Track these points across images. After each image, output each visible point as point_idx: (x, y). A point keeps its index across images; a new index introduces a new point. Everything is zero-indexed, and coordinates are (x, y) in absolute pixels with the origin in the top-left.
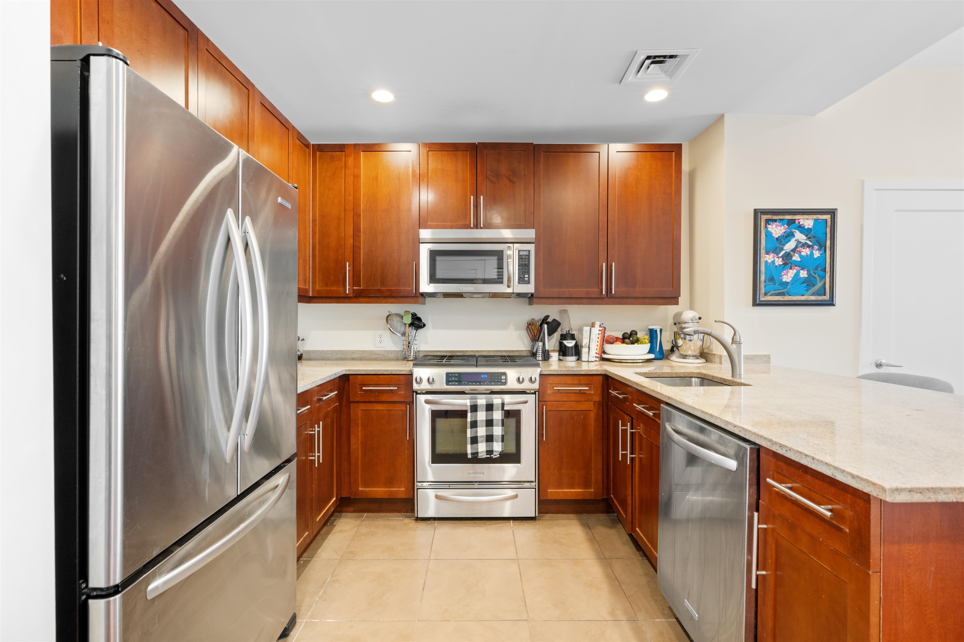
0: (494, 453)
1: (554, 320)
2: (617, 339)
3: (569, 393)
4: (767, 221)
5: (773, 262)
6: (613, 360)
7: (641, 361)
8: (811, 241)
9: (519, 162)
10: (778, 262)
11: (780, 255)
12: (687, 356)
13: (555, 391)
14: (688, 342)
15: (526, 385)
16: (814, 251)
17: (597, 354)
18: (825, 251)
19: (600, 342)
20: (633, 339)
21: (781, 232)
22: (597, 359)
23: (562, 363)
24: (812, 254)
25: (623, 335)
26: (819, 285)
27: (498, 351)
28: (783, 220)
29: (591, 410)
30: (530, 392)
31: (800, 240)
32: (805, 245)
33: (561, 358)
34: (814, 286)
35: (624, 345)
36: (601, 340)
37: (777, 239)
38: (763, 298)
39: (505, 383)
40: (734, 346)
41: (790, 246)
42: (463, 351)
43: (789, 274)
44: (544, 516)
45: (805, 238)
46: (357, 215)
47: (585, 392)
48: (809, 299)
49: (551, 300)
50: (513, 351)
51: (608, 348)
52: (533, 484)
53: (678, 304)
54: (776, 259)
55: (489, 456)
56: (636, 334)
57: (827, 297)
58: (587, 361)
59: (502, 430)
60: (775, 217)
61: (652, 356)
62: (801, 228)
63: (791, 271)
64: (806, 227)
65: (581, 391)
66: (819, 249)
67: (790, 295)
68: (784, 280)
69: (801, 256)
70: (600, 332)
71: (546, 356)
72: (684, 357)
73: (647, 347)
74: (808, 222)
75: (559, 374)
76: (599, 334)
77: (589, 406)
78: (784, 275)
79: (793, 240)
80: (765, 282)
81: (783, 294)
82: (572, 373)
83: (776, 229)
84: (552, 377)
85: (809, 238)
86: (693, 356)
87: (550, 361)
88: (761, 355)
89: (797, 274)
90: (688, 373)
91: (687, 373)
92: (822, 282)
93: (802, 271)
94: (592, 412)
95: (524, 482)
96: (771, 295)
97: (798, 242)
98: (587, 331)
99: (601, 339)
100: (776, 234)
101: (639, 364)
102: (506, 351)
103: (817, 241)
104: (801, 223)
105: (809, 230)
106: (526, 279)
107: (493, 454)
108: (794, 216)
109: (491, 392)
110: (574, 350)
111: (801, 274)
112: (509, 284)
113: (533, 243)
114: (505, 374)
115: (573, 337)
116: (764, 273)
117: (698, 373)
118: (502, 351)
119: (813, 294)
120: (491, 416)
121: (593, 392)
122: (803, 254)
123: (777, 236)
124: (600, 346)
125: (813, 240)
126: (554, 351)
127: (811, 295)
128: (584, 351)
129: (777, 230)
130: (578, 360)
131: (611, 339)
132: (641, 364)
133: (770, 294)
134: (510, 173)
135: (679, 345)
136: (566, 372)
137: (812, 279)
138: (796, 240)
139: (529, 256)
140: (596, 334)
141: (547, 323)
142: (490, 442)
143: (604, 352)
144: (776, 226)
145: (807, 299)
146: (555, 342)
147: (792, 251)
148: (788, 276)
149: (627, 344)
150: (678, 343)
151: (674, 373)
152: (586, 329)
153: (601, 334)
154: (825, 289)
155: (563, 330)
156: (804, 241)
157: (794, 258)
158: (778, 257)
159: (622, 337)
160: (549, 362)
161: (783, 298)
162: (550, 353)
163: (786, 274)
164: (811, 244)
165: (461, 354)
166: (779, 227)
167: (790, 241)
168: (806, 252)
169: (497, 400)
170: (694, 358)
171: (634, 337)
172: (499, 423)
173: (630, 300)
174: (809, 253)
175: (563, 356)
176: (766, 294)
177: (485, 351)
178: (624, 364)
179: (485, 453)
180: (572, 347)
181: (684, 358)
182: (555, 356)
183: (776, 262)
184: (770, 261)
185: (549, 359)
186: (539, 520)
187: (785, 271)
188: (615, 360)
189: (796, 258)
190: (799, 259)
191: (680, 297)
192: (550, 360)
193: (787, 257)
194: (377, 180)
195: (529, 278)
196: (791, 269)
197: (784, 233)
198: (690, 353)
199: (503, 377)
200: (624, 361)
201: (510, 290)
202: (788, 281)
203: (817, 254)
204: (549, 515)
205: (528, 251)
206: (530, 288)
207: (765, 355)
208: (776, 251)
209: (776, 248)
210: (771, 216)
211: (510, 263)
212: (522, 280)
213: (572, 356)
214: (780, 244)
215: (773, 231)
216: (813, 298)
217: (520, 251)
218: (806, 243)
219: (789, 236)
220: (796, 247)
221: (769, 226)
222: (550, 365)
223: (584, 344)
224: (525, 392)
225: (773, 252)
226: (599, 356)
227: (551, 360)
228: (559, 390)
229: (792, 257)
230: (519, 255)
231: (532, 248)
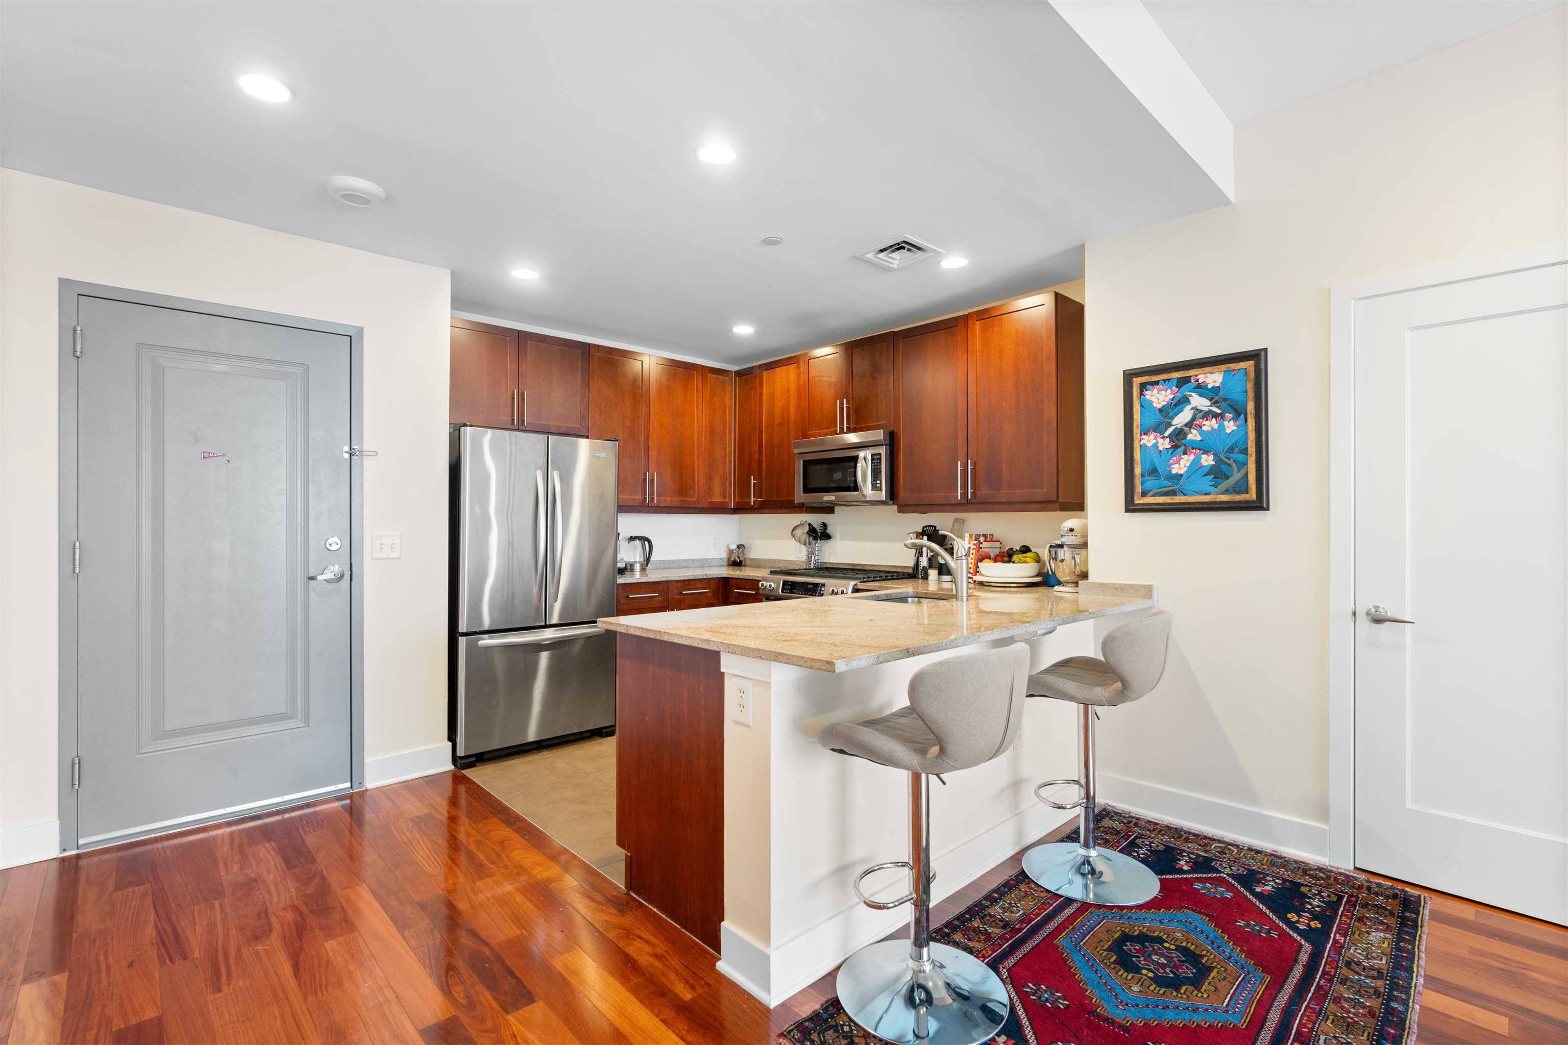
4: (1143, 387)
5: (1155, 446)
8: (1219, 407)
9: (880, 355)
10: (1163, 444)
11: (1166, 434)
12: (1064, 582)
16: (1226, 423)
18: (1246, 421)
21: (1167, 399)
24: (1222, 427)
26: (1236, 476)
28: (1169, 380)
31: (1199, 408)
32: (1208, 415)
34: (1227, 478)
36: (975, 558)
37: (1160, 410)
38: (1140, 499)
41: (1182, 418)
42: (862, 565)
43: (1182, 462)
45: (1208, 403)
46: (761, 431)
48: (1218, 500)
54: (1160, 441)
57: (1253, 495)
60: (1154, 378)
62: (1200, 389)
63: (1185, 457)
64: (1210, 386)
66: (1235, 419)
67: (1185, 495)
68: (1174, 471)
69: (1202, 433)
74: (1213, 378)
76: (972, 549)
78: (1173, 464)
79: (1188, 408)
80: (1142, 475)
81: (1173, 493)
83: (1158, 396)
85: (1215, 403)
88: (1136, 585)
89: (1197, 460)
92: (1242, 472)
93: (1204, 456)
96: (1153, 496)
97: (1196, 410)
99: (976, 556)
100: (1159, 403)
103: (1231, 406)
104: (1200, 381)
105: (1216, 390)
106: (878, 485)
108: (1186, 372)
111: (1202, 461)
113: (882, 445)
114: (824, 585)
116: (1139, 463)
119: (1227, 492)
122: (1205, 428)
123: (1160, 406)
124: (975, 564)
125: (1223, 404)
127: (1222, 494)
129: (1159, 397)
131: (986, 555)
133: (1151, 493)
134: (874, 369)
137: (1223, 467)
138: (1192, 409)
139: (880, 459)
144: (1159, 390)
145: (1214, 500)
147: (1186, 425)
148: (1181, 465)
153: (976, 549)
154: (1247, 482)
156: (1206, 409)
157: (1190, 437)
158: (1163, 438)
159: (1003, 553)
161: (1172, 499)
163: (1178, 462)
164: (1219, 411)
165: (860, 568)
166: (1163, 392)
167: (1182, 411)
168: (1210, 425)
170: (1073, 585)
173: (998, 506)
174: (1216, 426)
176: (1144, 494)
177: (882, 566)
183: (1159, 445)
184: (1149, 445)
185: (927, 577)
187: (1175, 458)
188: (987, 583)
189: (1194, 435)
190: (1199, 438)
193: (1178, 437)
194: (774, 396)
195: (881, 483)
196: (1185, 453)
197: (1172, 399)
199: (823, 589)
201: (865, 498)
202: (1181, 472)
203: (1230, 426)
205: (879, 455)
206: (881, 495)
207: (1144, 586)
208: (1159, 428)
209: (1160, 424)
210: (1148, 377)
211: (864, 469)
212: (875, 487)
214: (1165, 417)
215: (1153, 399)
216: (1224, 498)
217: (872, 455)
218: (1210, 411)
219: (1180, 403)
220: (1194, 419)
221: (1146, 393)
225: (1154, 431)
229: (1186, 435)
230: (872, 459)
231: (882, 451)
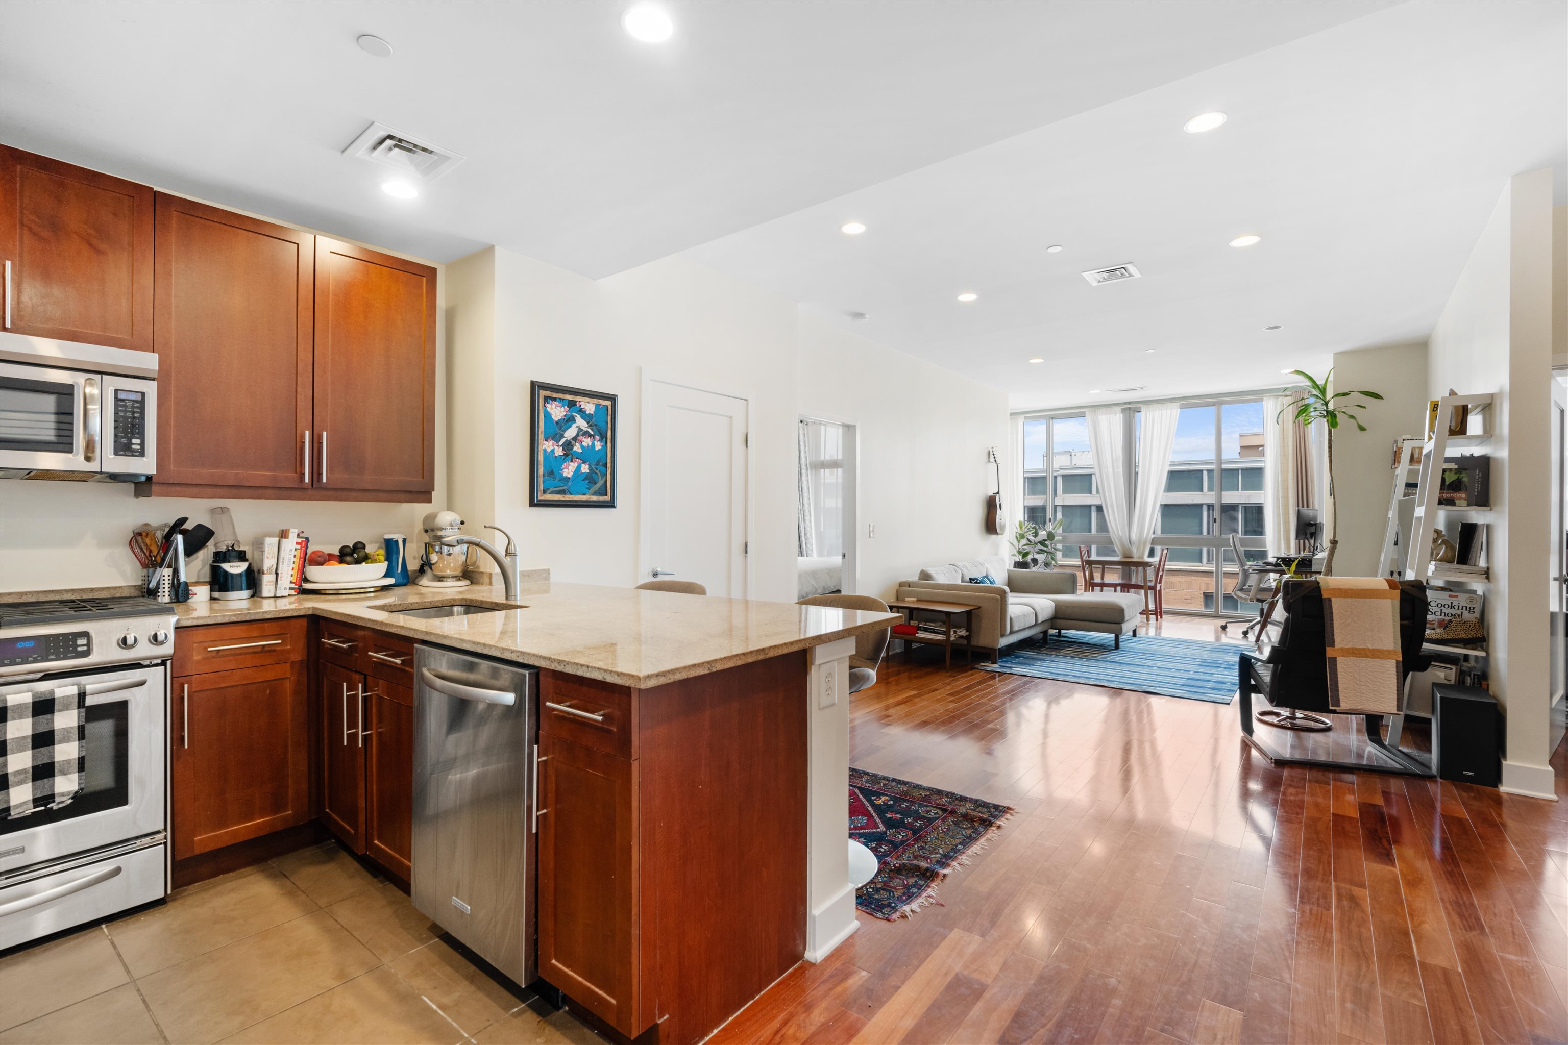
0: (57, 799)
1: (200, 527)
2: (330, 558)
3: (241, 654)
4: (546, 399)
5: (553, 451)
6: (323, 592)
7: (372, 590)
8: (592, 429)
9: (115, 215)
10: (558, 451)
11: (561, 443)
12: (444, 577)
13: (209, 655)
14: (446, 556)
15: (144, 650)
16: (596, 442)
17: (293, 583)
18: (606, 443)
19: (299, 563)
20: (358, 555)
21: (562, 415)
22: (293, 591)
23: (216, 605)
24: (593, 444)
25: (342, 550)
26: (600, 483)
27: (50, 591)
28: (563, 399)
29: (286, 678)
30: (151, 663)
31: (581, 427)
32: (586, 434)
33: (216, 594)
34: (596, 483)
35: (344, 566)
36: (300, 560)
37: (557, 423)
38: (542, 496)
39: (87, 654)
40: (509, 559)
41: (570, 433)
43: (570, 468)
44: (185, 890)
45: (586, 425)
47: (273, 648)
48: (591, 499)
49: (195, 490)
50: (92, 590)
51: (314, 572)
52: (162, 836)
53: (431, 502)
54: (556, 448)
55: (43, 808)
56: (364, 547)
57: (608, 498)
58: (273, 596)
59: (79, 747)
60: (555, 395)
61: (390, 581)
62: (581, 411)
63: (572, 464)
64: (587, 412)
65: (266, 648)
66: (601, 440)
67: (571, 494)
68: (565, 475)
69: (582, 447)
70: (299, 546)
71: (181, 593)
72: (440, 579)
73: (383, 567)
74: (589, 406)
75: (220, 622)
76: (296, 550)
77: (285, 671)
78: (564, 469)
79: (574, 426)
80: (544, 476)
81: (562, 492)
82: (248, 618)
83: (555, 410)
84: (202, 631)
85: (590, 426)
86: (452, 577)
87: (189, 603)
88: (539, 570)
89: (579, 468)
90: (448, 600)
91: (446, 600)
92: (604, 479)
93: (583, 465)
94: (288, 680)
95: (137, 838)
96: (550, 494)
97: (580, 430)
98: (273, 545)
99: (300, 558)
100: (556, 417)
101: (369, 595)
102: (73, 590)
103: (598, 431)
104: (582, 407)
105: (590, 416)
106: (134, 447)
107: (54, 802)
108: (575, 397)
109: (45, 675)
110: (244, 578)
111: (582, 469)
112: (89, 455)
113: (153, 379)
114: (86, 635)
115: (241, 556)
116: (542, 465)
117: (462, 599)
118: (62, 590)
119: (595, 494)
120: (48, 724)
121: (289, 647)
122: (584, 444)
123: (557, 420)
124: (298, 569)
125: (594, 428)
126: (197, 583)
127: (592, 495)
128: (267, 580)
129: (557, 412)
130: (252, 596)
131: (319, 557)
132: (372, 595)
133: (549, 491)
134: (92, 232)
135: (433, 562)
136: (234, 618)
137: (594, 475)
138: (577, 427)
139: (142, 402)
140: (291, 550)
141: (184, 532)
142: (44, 779)
143: (306, 580)
144: (556, 406)
145: (589, 499)
146: (201, 567)
147: (573, 439)
148: (569, 471)
149: (348, 564)
150: (431, 559)
151: (428, 602)
152: (271, 543)
153: (301, 549)
154: (606, 487)
155: (220, 545)
156: (585, 429)
157: (575, 449)
158: (558, 446)
159: (340, 552)
160: (187, 605)
161: (564, 497)
162: (190, 588)
163: (567, 468)
164: (592, 433)
166: (559, 408)
167: (571, 427)
168: (587, 442)
169: (64, 689)
170: (454, 579)
171: (360, 552)
172: (70, 735)
173: (354, 494)
174: (590, 444)
175: (220, 590)
176: (545, 492)
178: (344, 597)
179: (31, 805)
180: (241, 574)
181: (439, 581)
182: (201, 593)
183: (555, 451)
184: (549, 450)
185: (188, 598)
186: (174, 900)
187: (565, 464)
188: (327, 592)
189: (577, 448)
190: (580, 451)
191: (434, 491)
192: (189, 600)
193: (568, 446)
195: (142, 444)
196: (572, 461)
197: (565, 416)
198: (448, 572)
199: (82, 641)
200: (344, 592)
201: (94, 467)
202: (569, 476)
203: (598, 446)
204: (197, 884)
205: (140, 394)
206: (146, 465)
207: (544, 570)
208: (556, 437)
209: (556, 434)
210: (550, 393)
211: (93, 412)
212: (123, 448)
213: (242, 590)
214: (560, 429)
215: (552, 412)
216: (594, 498)
217: (119, 392)
218: (587, 431)
219: (570, 420)
220: (577, 435)
221: (547, 405)
222: (190, 610)
223: (265, 568)
224: (139, 664)
225: (552, 439)
226: (297, 587)
227: (192, 601)
228: (219, 651)
229: (572, 446)
230: (117, 399)
231: (151, 389)
